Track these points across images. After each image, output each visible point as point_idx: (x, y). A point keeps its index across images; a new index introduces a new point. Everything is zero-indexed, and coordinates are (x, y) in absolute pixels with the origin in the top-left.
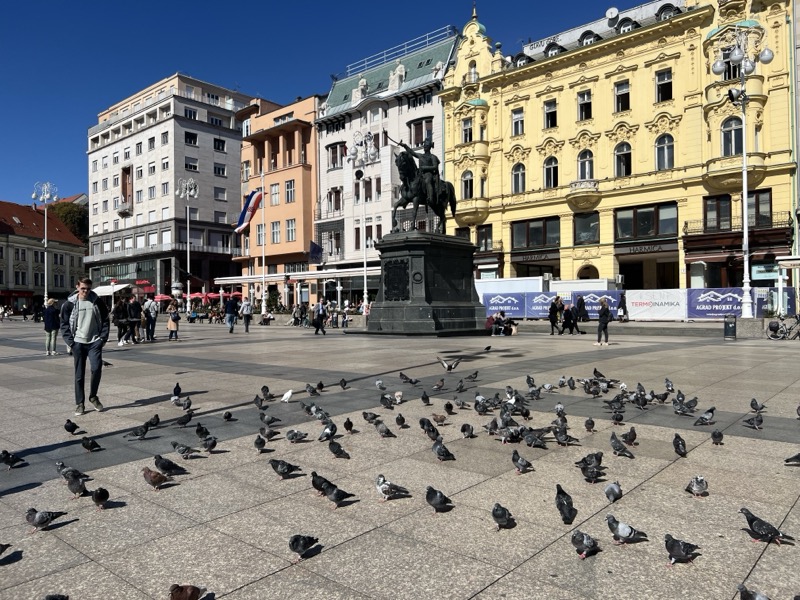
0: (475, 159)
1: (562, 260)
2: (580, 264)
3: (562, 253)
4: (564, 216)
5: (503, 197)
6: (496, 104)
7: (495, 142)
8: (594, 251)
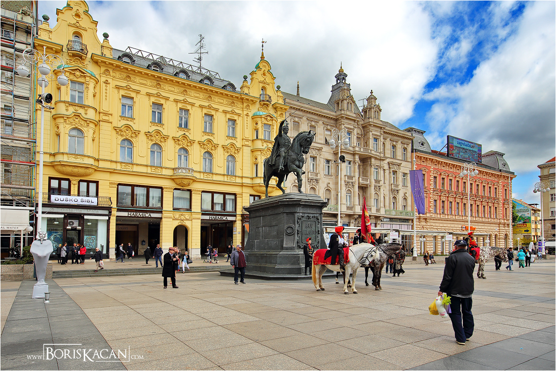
0: (87, 121)
1: (163, 219)
2: (176, 223)
3: (165, 214)
4: (167, 188)
5: (111, 161)
6: (106, 82)
7: (106, 114)
8: (187, 215)
